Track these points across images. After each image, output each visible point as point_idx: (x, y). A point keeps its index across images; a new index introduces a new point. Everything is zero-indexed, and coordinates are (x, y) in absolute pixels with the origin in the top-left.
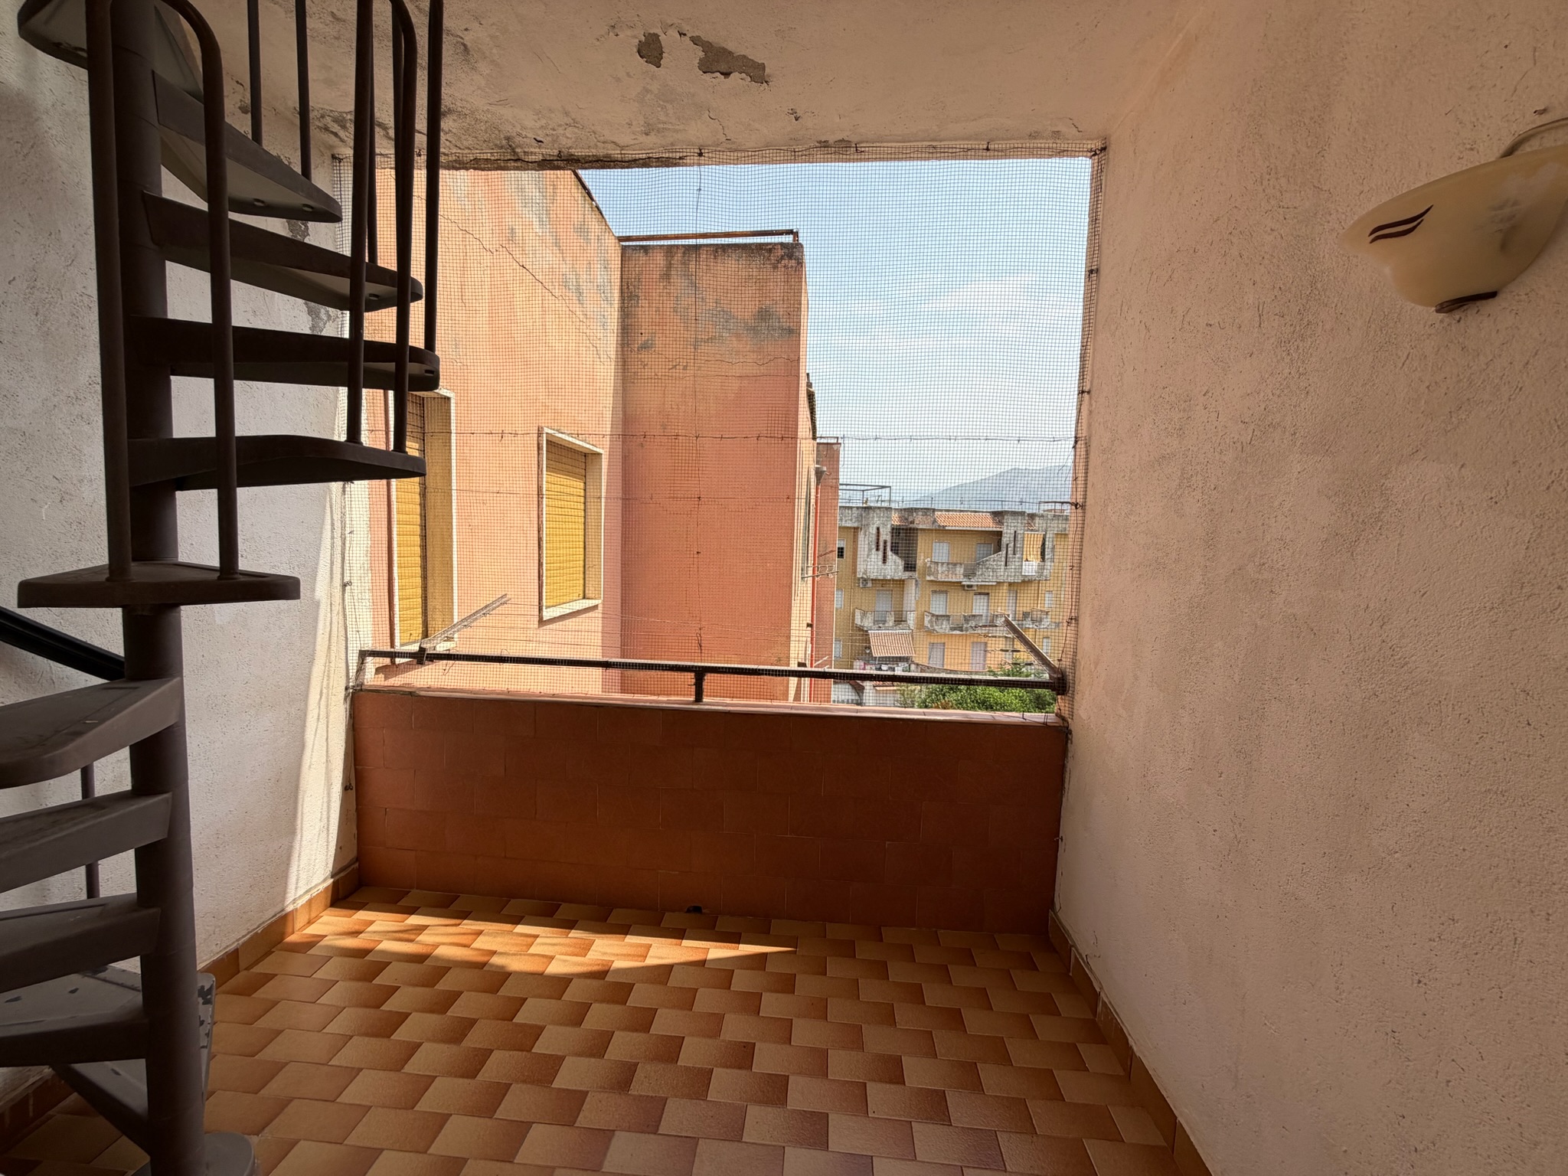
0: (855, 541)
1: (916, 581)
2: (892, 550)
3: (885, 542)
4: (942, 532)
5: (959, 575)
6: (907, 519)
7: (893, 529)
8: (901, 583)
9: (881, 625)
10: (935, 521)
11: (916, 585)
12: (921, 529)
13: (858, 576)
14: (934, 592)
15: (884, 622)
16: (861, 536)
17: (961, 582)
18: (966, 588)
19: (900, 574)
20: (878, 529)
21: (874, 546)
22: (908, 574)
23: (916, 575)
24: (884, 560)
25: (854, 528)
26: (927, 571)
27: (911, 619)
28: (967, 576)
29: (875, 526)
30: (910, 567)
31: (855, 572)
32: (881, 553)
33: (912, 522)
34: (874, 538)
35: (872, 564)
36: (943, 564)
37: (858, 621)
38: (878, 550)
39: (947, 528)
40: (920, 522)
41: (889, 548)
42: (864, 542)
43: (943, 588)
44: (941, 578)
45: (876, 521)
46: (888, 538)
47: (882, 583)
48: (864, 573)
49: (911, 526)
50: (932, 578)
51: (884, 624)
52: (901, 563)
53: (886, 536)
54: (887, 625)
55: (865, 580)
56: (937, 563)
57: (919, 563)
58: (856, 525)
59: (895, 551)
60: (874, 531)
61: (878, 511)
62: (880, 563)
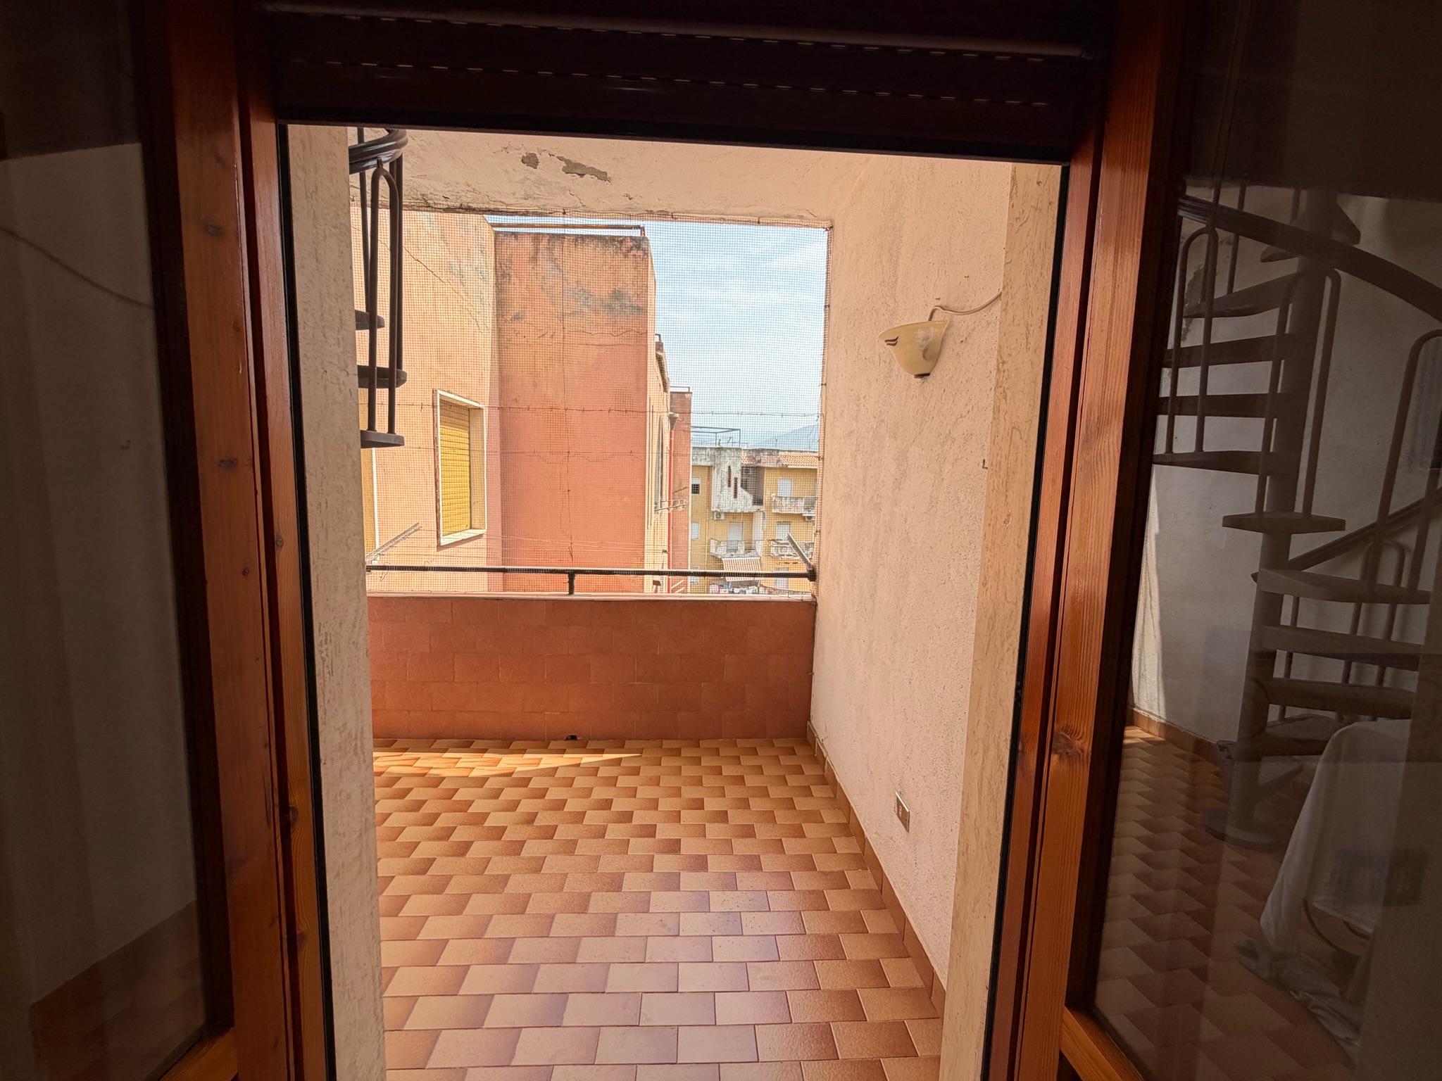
0: (709, 479)
1: (764, 513)
2: (742, 486)
3: (736, 479)
4: (784, 469)
5: (800, 508)
6: (754, 459)
7: (743, 467)
8: (751, 515)
9: (733, 553)
10: (778, 461)
11: (764, 517)
12: (769, 468)
13: (712, 510)
14: (779, 523)
15: (736, 550)
16: (714, 473)
17: (801, 514)
18: (807, 520)
19: (749, 507)
20: (729, 467)
21: (726, 483)
22: (756, 507)
23: (763, 508)
24: (735, 496)
25: (709, 467)
26: (773, 504)
27: (760, 547)
28: (807, 509)
29: (727, 464)
30: (758, 501)
31: (709, 507)
32: (732, 488)
33: (759, 461)
34: (726, 475)
35: (725, 499)
36: (786, 498)
37: (713, 551)
38: (729, 486)
39: (789, 467)
40: (767, 461)
41: (739, 485)
42: (718, 479)
43: (787, 519)
44: (785, 511)
45: (727, 461)
46: (739, 476)
47: (733, 516)
48: (718, 508)
49: (759, 464)
50: (777, 511)
51: (735, 552)
52: (750, 498)
53: (736, 473)
54: (738, 553)
55: (719, 514)
56: (781, 498)
57: (766, 498)
58: (709, 464)
59: (744, 486)
60: (726, 470)
61: (728, 451)
62: (732, 497)
